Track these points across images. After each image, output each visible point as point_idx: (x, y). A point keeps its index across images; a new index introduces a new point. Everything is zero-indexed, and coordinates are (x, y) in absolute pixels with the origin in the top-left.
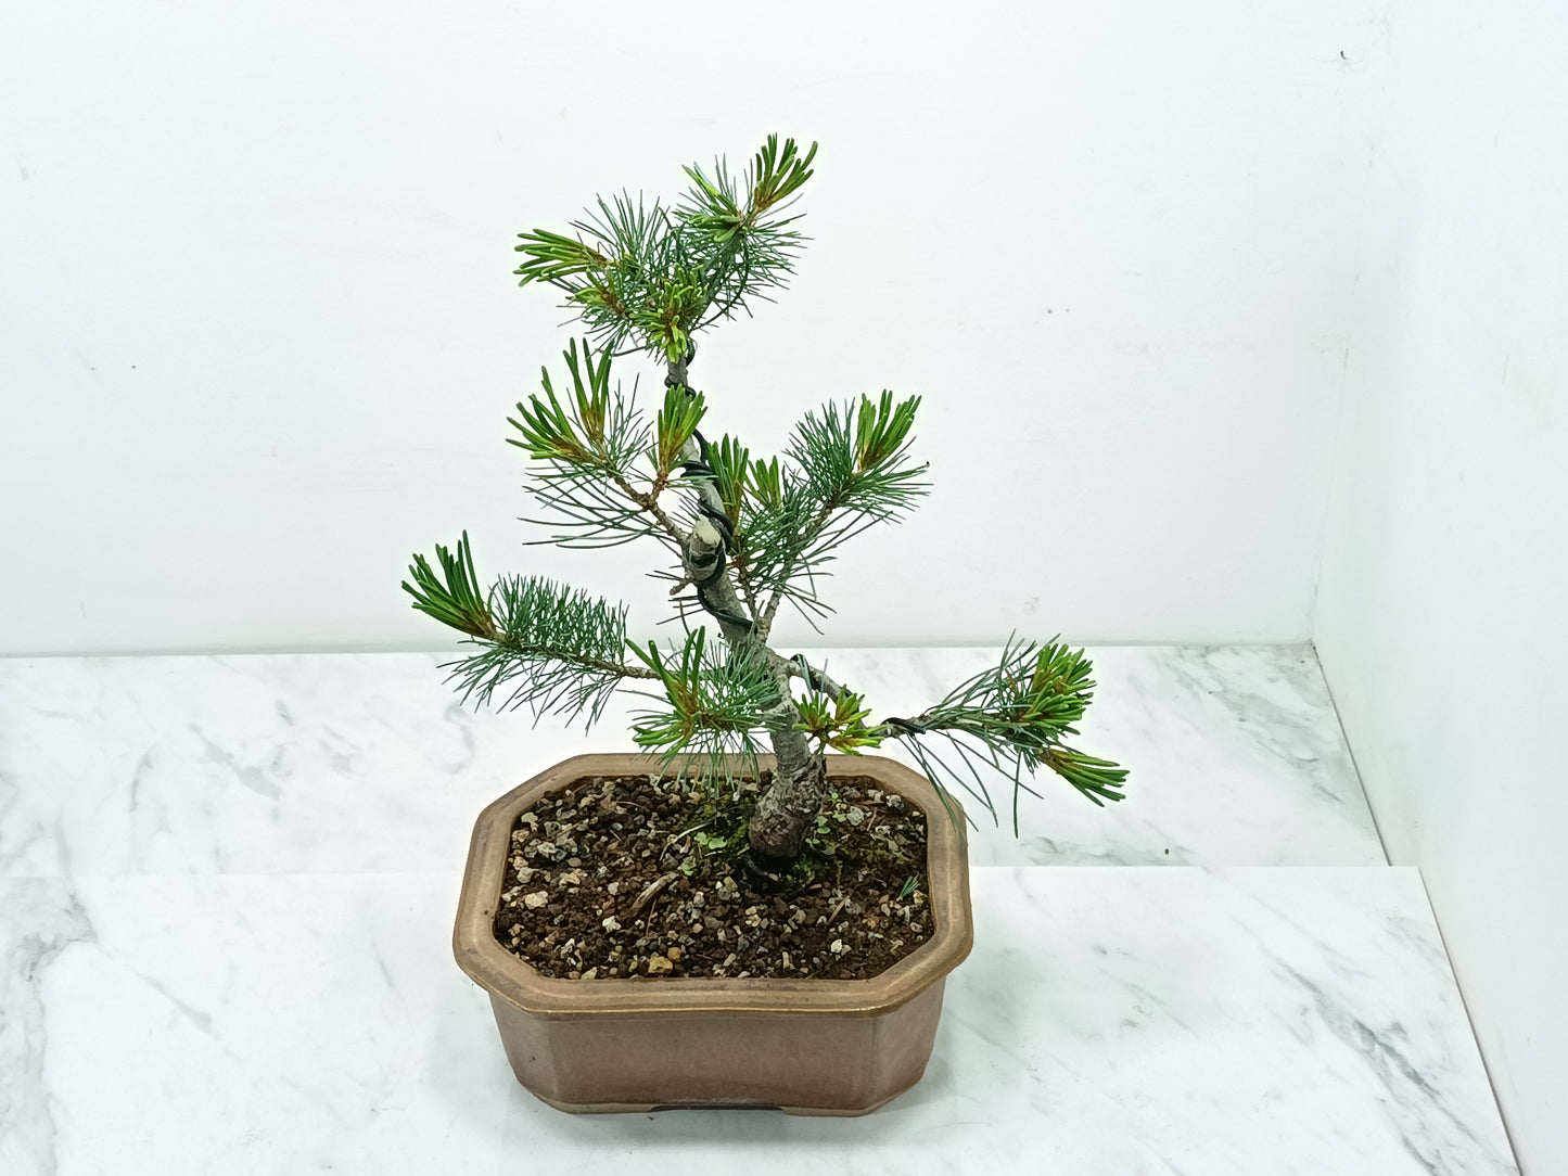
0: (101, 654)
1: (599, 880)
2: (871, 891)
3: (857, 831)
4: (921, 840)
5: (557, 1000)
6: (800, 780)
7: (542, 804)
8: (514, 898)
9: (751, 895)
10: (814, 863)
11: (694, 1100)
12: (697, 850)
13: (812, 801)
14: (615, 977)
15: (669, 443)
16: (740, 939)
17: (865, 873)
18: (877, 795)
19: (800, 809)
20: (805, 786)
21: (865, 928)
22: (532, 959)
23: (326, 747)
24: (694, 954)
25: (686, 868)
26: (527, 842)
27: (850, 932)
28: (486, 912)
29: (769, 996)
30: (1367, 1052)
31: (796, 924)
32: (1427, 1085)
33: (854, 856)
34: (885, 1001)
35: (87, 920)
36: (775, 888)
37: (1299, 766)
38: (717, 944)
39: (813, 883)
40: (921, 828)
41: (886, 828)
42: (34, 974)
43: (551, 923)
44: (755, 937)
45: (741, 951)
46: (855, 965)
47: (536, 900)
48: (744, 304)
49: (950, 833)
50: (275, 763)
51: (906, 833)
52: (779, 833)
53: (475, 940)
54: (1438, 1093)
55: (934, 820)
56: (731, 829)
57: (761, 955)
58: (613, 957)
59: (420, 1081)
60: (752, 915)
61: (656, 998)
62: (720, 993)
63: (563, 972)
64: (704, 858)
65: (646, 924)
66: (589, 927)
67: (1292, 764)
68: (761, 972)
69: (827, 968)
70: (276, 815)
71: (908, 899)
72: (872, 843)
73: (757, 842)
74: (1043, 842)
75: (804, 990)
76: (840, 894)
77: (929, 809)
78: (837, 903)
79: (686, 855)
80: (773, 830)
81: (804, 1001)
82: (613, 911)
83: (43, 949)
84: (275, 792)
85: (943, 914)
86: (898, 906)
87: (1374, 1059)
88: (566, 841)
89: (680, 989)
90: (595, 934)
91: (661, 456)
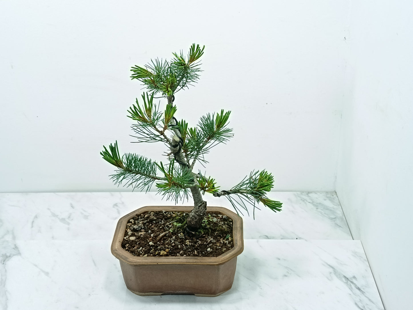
0: (26, 192)
1: (149, 234)
2: (218, 237)
3: (215, 223)
4: (231, 226)
5: (137, 261)
6: (200, 206)
7: (135, 217)
8: (127, 238)
9: (187, 237)
10: (204, 230)
11: (172, 292)
12: (174, 226)
13: (203, 212)
14: (152, 256)
15: (167, 118)
16: (184, 247)
17: (217, 233)
18: (221, 216)
19: (200, 214)
20: (201, 208)
21: (216, 246)
22: (131, 252)
23: (82, 213)
24: (172, 251)
25: (171, 230)
26: (131, 226)
27: (212, 246)
28: (120, 241)
29: (191, 261)
30: (346, 283)
31: (199, 244)
32: (362, 291)
33: (214, 228)
34: (221, 262)
35: (19, 251)
36: (193, 236)
37: (331, 219)
38: (178, 248)
39: (203, 235)
40: (231, 223)
41: (222, 223)
42: (4, 263)
43: (136, 244)
44: (188, 247)
45: (184, 250)
46: (213, 254)
47: (133, 238)
48: (187, 86)
49: (239, 224)
50: (69, 217)
51: (227, 224)
52: (195, 220)
53: (116, 248)
54: (364, 292)
55: (235, 221)
56: (183, 221)
57: (190, 251)
58: (152, 252)
59: (102, 288)
60: (187, 242)
61: (162, 261)
62: (179, 260)
63: (139, 255)
64: (176, 228)
65: (160, 243)
66: (146, 245)
67: (329, 219)
68: (189, 255)
69: (206, 254)
70: (68, 229)
71: (228, 239)
72: (219, 226)
73: (189, 223)
74: (265, 236)
75: (200, 259)
76: (210, 238)
77: (233, 219)
78: (209, 240)
79: (171, 227)
80: (193, 220)
81: (200, 262)
82: (152, 240)
83: (7, 257)
84: (69, 224)
85: (236, 242)
86: (224, 241)
87: (348, 284)
88: (141, 225)
89: (168, 259)
90: (147, 246)
91: (165, 121)
